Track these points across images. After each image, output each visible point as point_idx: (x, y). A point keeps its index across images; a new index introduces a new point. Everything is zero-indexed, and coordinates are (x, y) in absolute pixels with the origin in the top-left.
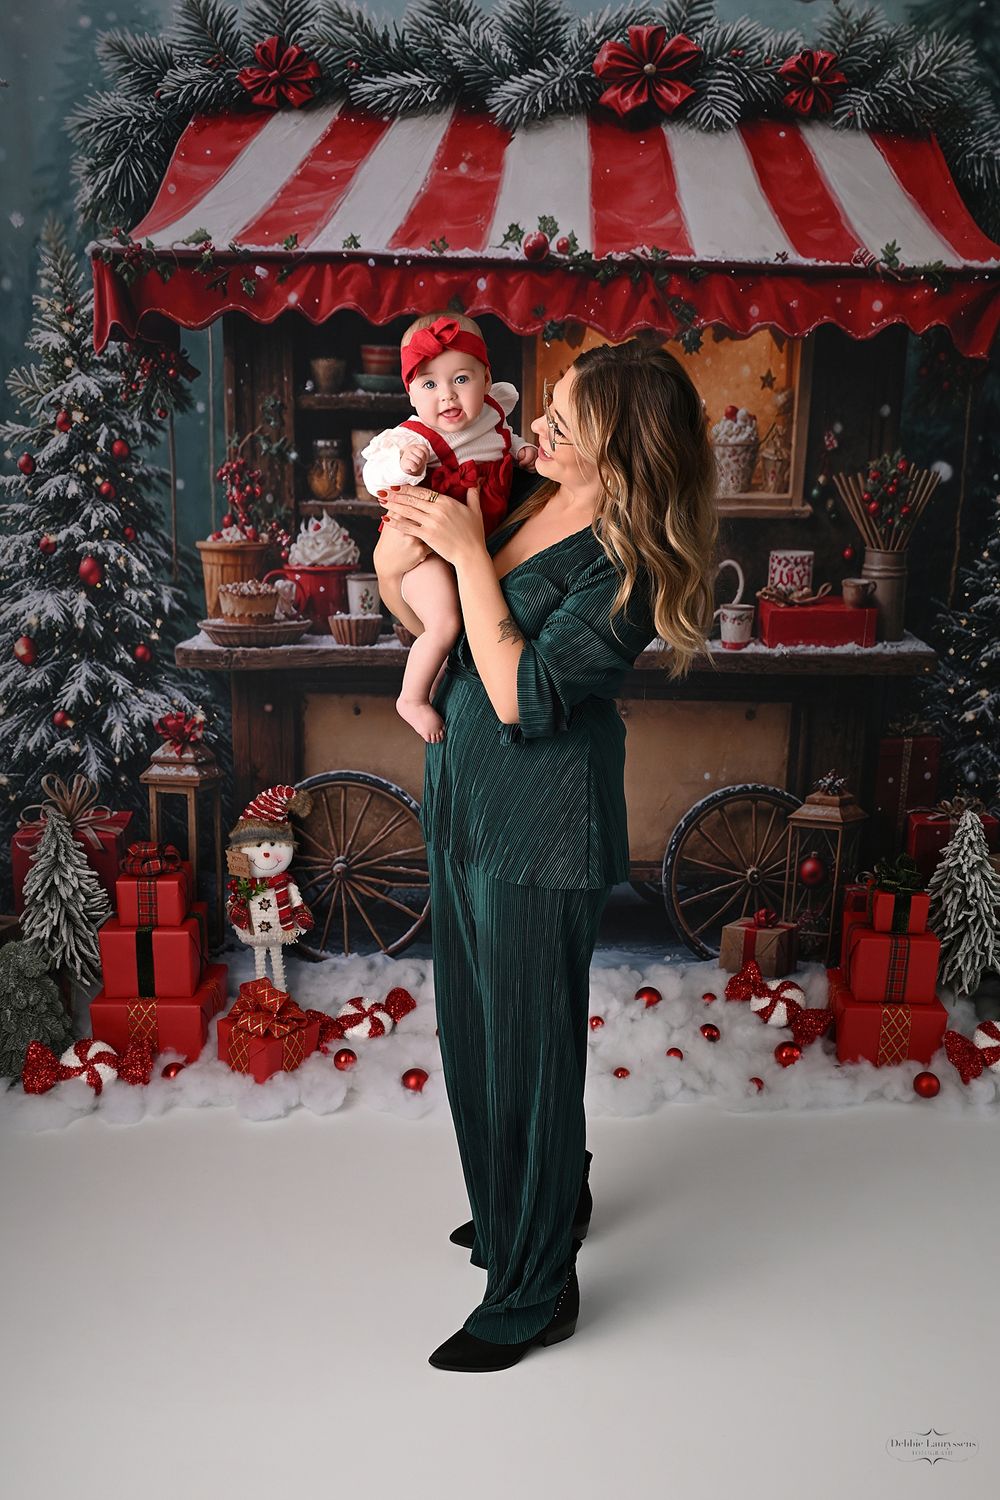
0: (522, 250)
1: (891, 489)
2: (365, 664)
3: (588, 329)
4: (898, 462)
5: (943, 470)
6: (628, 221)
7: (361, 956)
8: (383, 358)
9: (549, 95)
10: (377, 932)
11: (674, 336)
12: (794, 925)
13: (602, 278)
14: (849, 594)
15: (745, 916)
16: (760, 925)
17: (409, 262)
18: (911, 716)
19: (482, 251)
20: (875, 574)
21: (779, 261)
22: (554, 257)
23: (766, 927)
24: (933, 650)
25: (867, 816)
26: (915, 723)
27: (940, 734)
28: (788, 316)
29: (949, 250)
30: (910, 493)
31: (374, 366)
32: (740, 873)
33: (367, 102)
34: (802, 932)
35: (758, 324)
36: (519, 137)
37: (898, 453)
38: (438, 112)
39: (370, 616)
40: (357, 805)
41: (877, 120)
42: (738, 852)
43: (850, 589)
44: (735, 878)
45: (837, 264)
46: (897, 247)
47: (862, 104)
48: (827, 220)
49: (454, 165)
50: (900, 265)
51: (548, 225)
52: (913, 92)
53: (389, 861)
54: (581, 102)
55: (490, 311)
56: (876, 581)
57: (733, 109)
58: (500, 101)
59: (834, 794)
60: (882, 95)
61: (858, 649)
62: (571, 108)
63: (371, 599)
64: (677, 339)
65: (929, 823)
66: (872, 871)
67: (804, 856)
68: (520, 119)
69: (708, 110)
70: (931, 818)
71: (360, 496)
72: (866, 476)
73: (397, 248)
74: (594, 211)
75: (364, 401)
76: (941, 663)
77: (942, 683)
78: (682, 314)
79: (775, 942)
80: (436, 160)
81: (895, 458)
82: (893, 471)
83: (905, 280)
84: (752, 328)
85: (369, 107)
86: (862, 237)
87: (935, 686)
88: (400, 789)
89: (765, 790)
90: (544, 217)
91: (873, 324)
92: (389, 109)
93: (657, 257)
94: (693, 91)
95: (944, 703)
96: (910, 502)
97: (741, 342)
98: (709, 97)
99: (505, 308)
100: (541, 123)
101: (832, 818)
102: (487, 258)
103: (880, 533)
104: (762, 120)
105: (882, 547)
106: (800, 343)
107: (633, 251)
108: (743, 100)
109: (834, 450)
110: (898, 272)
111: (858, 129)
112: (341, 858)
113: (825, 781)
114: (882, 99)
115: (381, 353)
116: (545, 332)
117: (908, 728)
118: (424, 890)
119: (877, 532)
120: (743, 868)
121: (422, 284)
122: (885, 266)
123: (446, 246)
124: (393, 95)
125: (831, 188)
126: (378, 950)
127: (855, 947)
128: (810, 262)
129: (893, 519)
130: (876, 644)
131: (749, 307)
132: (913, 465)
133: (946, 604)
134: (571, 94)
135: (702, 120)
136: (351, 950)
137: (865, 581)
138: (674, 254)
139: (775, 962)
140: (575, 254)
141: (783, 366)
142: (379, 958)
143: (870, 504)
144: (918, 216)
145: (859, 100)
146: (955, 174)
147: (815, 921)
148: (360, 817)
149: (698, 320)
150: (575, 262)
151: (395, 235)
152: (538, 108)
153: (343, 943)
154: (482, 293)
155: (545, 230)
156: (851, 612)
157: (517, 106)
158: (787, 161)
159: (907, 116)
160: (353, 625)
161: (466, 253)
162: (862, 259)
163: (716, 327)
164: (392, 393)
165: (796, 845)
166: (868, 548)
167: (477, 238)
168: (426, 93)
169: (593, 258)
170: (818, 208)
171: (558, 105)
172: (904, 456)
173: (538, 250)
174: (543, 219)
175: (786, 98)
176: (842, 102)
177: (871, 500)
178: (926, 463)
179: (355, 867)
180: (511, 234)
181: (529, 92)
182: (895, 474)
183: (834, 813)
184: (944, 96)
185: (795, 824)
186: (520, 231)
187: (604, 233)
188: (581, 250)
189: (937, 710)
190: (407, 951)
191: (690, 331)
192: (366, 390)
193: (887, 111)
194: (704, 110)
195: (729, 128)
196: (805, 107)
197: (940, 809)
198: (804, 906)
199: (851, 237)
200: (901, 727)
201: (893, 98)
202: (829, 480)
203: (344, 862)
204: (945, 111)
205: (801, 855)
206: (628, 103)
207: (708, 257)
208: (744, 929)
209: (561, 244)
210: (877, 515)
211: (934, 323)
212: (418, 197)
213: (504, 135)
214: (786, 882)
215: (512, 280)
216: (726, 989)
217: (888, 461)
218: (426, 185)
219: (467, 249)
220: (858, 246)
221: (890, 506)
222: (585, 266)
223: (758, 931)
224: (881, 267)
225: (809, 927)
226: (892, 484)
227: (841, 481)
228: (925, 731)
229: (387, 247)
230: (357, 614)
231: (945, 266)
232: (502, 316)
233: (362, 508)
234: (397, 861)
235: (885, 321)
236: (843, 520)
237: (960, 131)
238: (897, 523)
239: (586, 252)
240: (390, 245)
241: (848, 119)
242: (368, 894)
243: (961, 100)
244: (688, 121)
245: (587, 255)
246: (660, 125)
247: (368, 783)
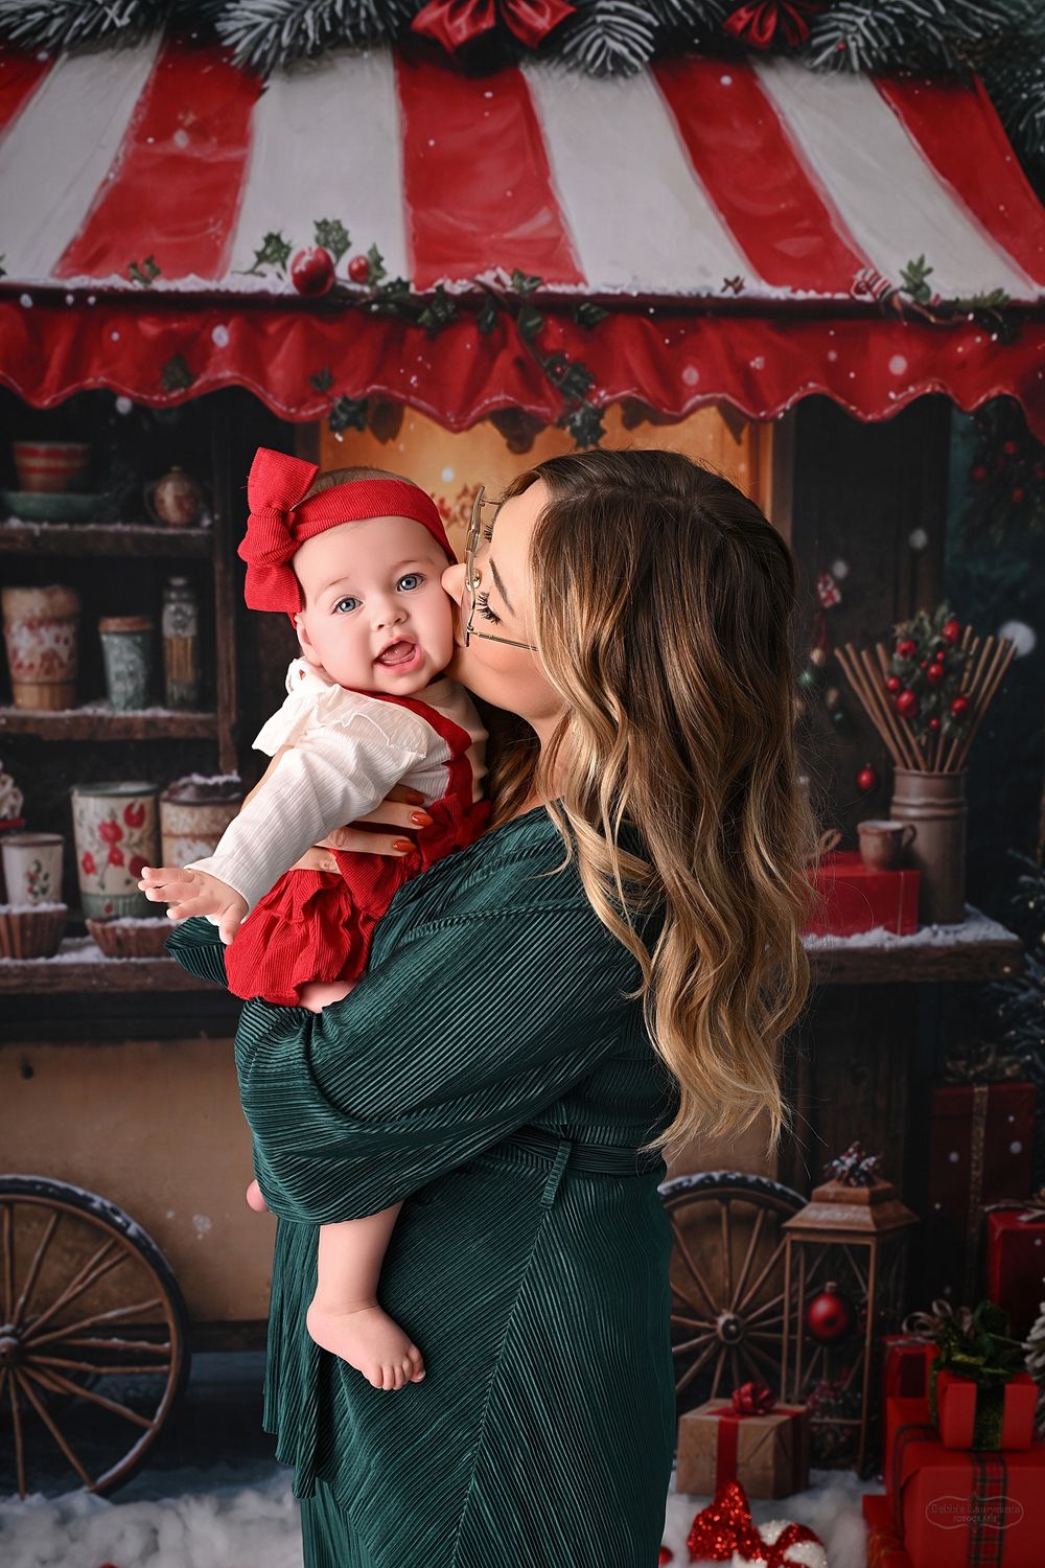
0: (288, 278)
1: (933, 670)
2: (38, 990)
3: (408, 411)
4: (942, 625)
5: (1020, 636)
6: (470, 227)
7: (50, 1497)
8: (52, 463)
9: (326, 16)
10: (75, 1453)
11: (556, 420)
12: (801, 1408)
13: (428, 324)
14: (870, 846)
15: (718, 1396)
16: (744, 1411)
17: (92, 300)
18: (983, 1049)
19: (219, 279)
20: (913, 812)
21: (730, 293)
22: (344, 289)
23: (755, 1414)
24: (1014, 937)
25: (917, 1219)
26: (990, 1060)
27: (1034, 1076)
28: (748, 383)
29: (1015, 271)
30: (966, 675)
31: (37, 478)
32: (705, 1324)
33: (9, 29)
34: (814, 1420)
35: (699, 398)
36: (275, 86)
37: (943, 609)
38: (133, 45)
39: (44, 907)
40: (34, 1235)
41: (884, 57)
42: (701, 1289)
43: (871, 838)
44: (698, 1332)
45: (827, 295)
46: (927, 265)
47: (859, 30)
48: (806, 224)
49: (165, 134)
50: (933, 297)
51: (332, 235)
52: (942, 9)
53: (95, 1330)
54: (380, 27)
55: (237, 382)
56: (917, 825)
57: (642, 39)
58: (240, 24)
59: (860, 1184)
60: (891, 14)
61: (889, 939)
62: (364, 37)
63: (46, 877)
64: (561, 425)
65: (1023, 1226)
66: (929, 1311)
67: (813, 1292)
68: (276, 57)
69: (598, 42)
70: (1024, 1218)
71: (19, 701)
72: (891, 649)
73: (69, 276)
74: (411, 210)
75: (21, 538)
76: (1030, 959)
77: (1033, 992)
78: (569, 382)
79: (771, 1440)
80: (132, 127)
81: (938, 617)
82: (936, 640)
83: (942, 322)
84: (689, 405)
85: (13, 36)
86: (867, 251)
87: (1023, 997)
88: (108, 1204)
89: (742, 1182)
90: (325, 222)
91: (892, 395)
92: (47, 40)
93: (521, 288)
94: (571, 9)
95: (1039, 1024)
96: (967, 690)
97: (670, 429)
98: (600, 18)
99: (262, 378)
100: (314, 63)
101: (859, 1224)
102: (228, 293)
103: (919, 743)
104: (691, 57)
105: (922, 765)
106: (770, 429)
107: (480, 278)
108: (656, 23)
109: (836, 607)
110: (929, 308)
111: (852, 71)
112: (8, 1327)
113: (843, 1163)
114: (891, 21)
115: (49, 455)
116: (334, 416)
117: (980, 1068)
118: (157, 1377)
119: (913, 741)
120: (709, 1314)
121: (115, 336)
122: (908, 298)
123: (156, 273)
124: (52, 17)
125: (811, 170)
126: (77, 1486)
127: (908, 1481)
128: (781, 293)
129: (939, 719)
130: (919, 930)
131: (681, 370)
132: (969, 629)
133: (1034, 858)
134: (363, 14)
135: (590, 57)
136: (30, 1489)
137: (895, 825)
138: (551, 281)
139: (771, 1473)
140: (381, 283)
141: (743, 468)
142: (80, 1500)
143: (899, 696)
144: (960, 215)
145: (853, 23)
146: (1018, 142)
147: (836, 1398)
148: (38, 1254)
149: (594, 394)
150: (382, 297)
151: (66, 254)
152: (307, 37)
153: (15, 1476)
154: (223, 351)
155: (326, 244)
156: (875, 878)
157: (271, 35)
158: (737, 124)
159: (933, 49)
160: (15, 923)
161: (191, 283)
162: (869, 287)
163: (626, 403)
164: (71, 522)
165: (798, 1272)
166: (899, 768)
167: (209, 259)
168: (112, 13)
169: (412, 289)
170: (792, 203)
171: (341, 32)
172: (953, 614)
173: (316, 277)
174: (323, 226)
175: (730, 20)
176: (824, 27)
177: (899, 690)
178: (990, 625)
179: (33, 1343)
180: (269, 251)
181: (289, 12)
182: (940, 646)
183: (859, 1216)
184: (994, 16)
185: (796, 1237)
186: (283, 246)
187: (428, 247)
188: (391, 277)
189: (1026, 1037)
190: (131, 1485)
191: (582, 411)
192: (24, 518)
193: (901, 41)
194: (591, 41)
195: (635, 71)
196: (762, 34)
197: (1039, 1203)
198: (816, 1375)
199: (847, 251)
200: (967, 1068)
201: (909, 19)
202: (829, 657)
203: (12, 1334)
204: (997, 41)
205: (807, 1289)
206: (462, 28)
207: (606, 285)
208: (716, 1418)
209: (355, 267)
210: (912, 714)
211: (994, 392)
212: (104, 191)
213: (251, 83)
214: (785, 1336)
215: (272, 329)
216: (690, 1538)
217: (926, 624)
218: (117, 169)
219: (192, 277)
220: (861, 266)
221: (934, 698)
222: (398, 303)
223: (743, 1422)
224: (903, 303)
225: (827, 1410)
226: (934, 661)
227: (849, 658)
228: (1008, 1072)
229: (53, 274)
230: (21, 904)
231: (1007, 298)
232: (258, 389)
233: (24, 721)
234: (109, 1329)
235: (911, 389)
236: (854, 723)
237: (1023, 75)
238: (946, 726)
239: (399, 280)
240: (58, 271)
241: (836, 56)
242: (57, 1389)
243: (1022, 22)
244: (565, 58)
245: (401, 285)
246: (516, 65)
247: (51, 1196)
